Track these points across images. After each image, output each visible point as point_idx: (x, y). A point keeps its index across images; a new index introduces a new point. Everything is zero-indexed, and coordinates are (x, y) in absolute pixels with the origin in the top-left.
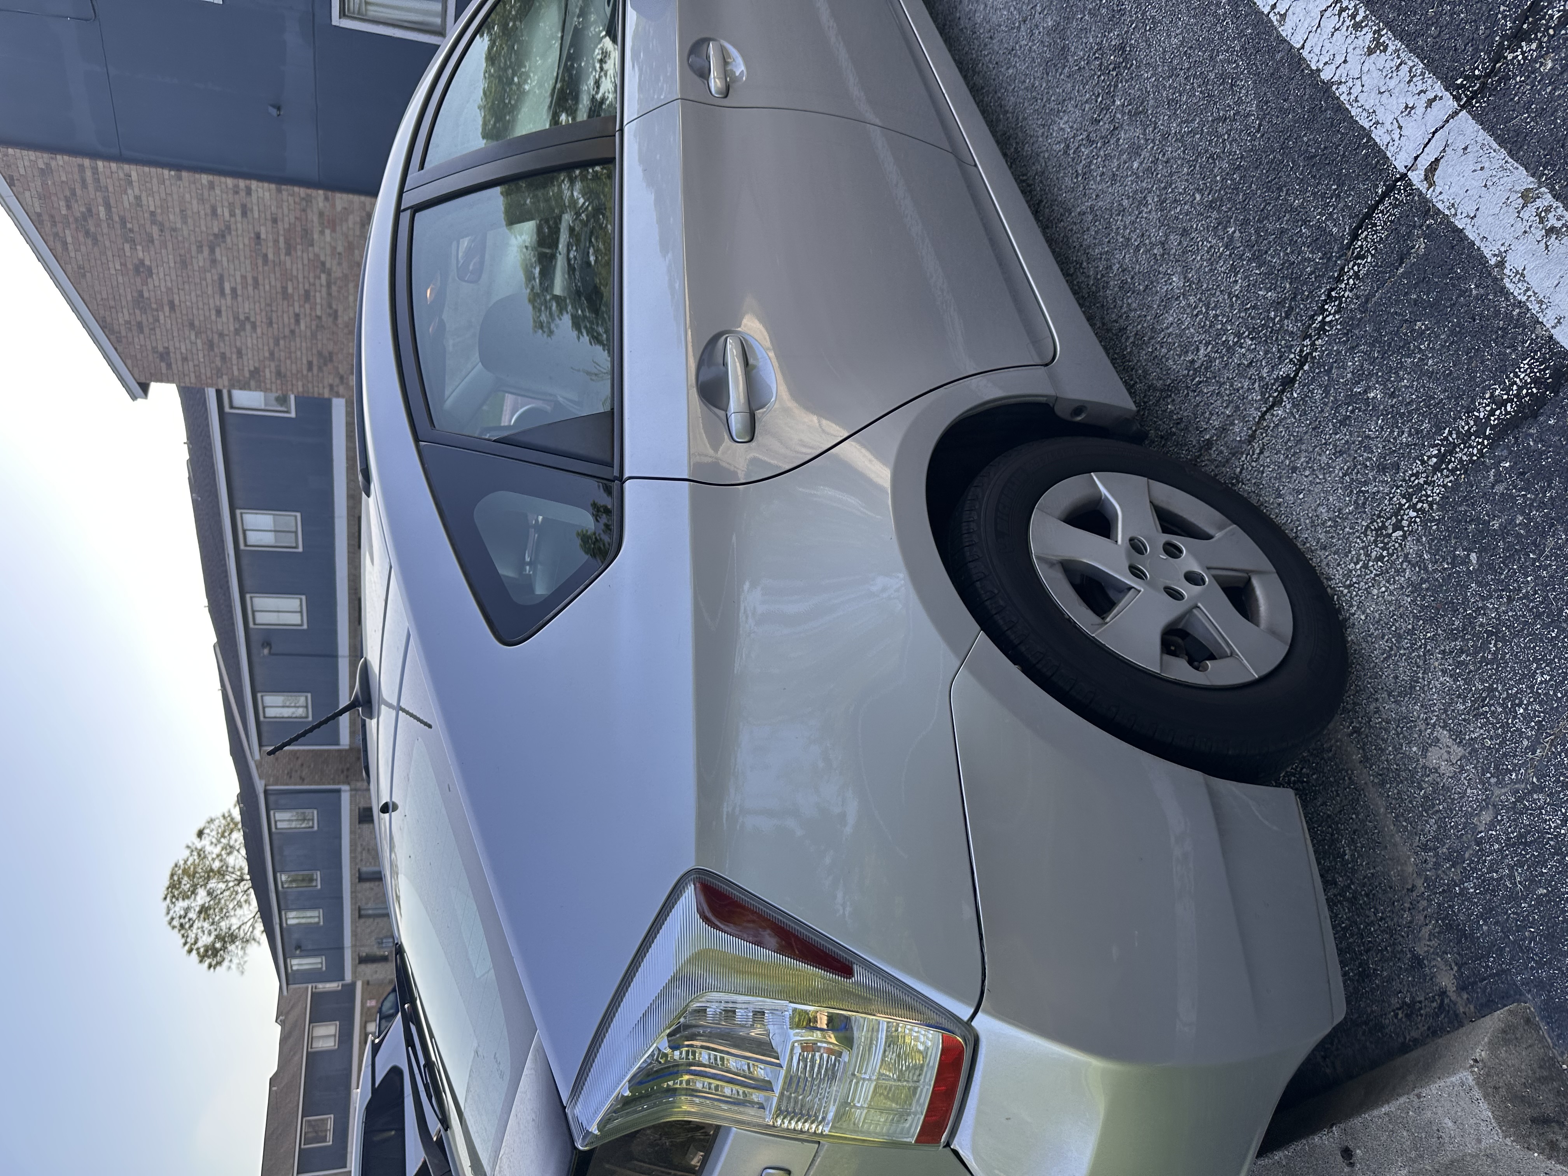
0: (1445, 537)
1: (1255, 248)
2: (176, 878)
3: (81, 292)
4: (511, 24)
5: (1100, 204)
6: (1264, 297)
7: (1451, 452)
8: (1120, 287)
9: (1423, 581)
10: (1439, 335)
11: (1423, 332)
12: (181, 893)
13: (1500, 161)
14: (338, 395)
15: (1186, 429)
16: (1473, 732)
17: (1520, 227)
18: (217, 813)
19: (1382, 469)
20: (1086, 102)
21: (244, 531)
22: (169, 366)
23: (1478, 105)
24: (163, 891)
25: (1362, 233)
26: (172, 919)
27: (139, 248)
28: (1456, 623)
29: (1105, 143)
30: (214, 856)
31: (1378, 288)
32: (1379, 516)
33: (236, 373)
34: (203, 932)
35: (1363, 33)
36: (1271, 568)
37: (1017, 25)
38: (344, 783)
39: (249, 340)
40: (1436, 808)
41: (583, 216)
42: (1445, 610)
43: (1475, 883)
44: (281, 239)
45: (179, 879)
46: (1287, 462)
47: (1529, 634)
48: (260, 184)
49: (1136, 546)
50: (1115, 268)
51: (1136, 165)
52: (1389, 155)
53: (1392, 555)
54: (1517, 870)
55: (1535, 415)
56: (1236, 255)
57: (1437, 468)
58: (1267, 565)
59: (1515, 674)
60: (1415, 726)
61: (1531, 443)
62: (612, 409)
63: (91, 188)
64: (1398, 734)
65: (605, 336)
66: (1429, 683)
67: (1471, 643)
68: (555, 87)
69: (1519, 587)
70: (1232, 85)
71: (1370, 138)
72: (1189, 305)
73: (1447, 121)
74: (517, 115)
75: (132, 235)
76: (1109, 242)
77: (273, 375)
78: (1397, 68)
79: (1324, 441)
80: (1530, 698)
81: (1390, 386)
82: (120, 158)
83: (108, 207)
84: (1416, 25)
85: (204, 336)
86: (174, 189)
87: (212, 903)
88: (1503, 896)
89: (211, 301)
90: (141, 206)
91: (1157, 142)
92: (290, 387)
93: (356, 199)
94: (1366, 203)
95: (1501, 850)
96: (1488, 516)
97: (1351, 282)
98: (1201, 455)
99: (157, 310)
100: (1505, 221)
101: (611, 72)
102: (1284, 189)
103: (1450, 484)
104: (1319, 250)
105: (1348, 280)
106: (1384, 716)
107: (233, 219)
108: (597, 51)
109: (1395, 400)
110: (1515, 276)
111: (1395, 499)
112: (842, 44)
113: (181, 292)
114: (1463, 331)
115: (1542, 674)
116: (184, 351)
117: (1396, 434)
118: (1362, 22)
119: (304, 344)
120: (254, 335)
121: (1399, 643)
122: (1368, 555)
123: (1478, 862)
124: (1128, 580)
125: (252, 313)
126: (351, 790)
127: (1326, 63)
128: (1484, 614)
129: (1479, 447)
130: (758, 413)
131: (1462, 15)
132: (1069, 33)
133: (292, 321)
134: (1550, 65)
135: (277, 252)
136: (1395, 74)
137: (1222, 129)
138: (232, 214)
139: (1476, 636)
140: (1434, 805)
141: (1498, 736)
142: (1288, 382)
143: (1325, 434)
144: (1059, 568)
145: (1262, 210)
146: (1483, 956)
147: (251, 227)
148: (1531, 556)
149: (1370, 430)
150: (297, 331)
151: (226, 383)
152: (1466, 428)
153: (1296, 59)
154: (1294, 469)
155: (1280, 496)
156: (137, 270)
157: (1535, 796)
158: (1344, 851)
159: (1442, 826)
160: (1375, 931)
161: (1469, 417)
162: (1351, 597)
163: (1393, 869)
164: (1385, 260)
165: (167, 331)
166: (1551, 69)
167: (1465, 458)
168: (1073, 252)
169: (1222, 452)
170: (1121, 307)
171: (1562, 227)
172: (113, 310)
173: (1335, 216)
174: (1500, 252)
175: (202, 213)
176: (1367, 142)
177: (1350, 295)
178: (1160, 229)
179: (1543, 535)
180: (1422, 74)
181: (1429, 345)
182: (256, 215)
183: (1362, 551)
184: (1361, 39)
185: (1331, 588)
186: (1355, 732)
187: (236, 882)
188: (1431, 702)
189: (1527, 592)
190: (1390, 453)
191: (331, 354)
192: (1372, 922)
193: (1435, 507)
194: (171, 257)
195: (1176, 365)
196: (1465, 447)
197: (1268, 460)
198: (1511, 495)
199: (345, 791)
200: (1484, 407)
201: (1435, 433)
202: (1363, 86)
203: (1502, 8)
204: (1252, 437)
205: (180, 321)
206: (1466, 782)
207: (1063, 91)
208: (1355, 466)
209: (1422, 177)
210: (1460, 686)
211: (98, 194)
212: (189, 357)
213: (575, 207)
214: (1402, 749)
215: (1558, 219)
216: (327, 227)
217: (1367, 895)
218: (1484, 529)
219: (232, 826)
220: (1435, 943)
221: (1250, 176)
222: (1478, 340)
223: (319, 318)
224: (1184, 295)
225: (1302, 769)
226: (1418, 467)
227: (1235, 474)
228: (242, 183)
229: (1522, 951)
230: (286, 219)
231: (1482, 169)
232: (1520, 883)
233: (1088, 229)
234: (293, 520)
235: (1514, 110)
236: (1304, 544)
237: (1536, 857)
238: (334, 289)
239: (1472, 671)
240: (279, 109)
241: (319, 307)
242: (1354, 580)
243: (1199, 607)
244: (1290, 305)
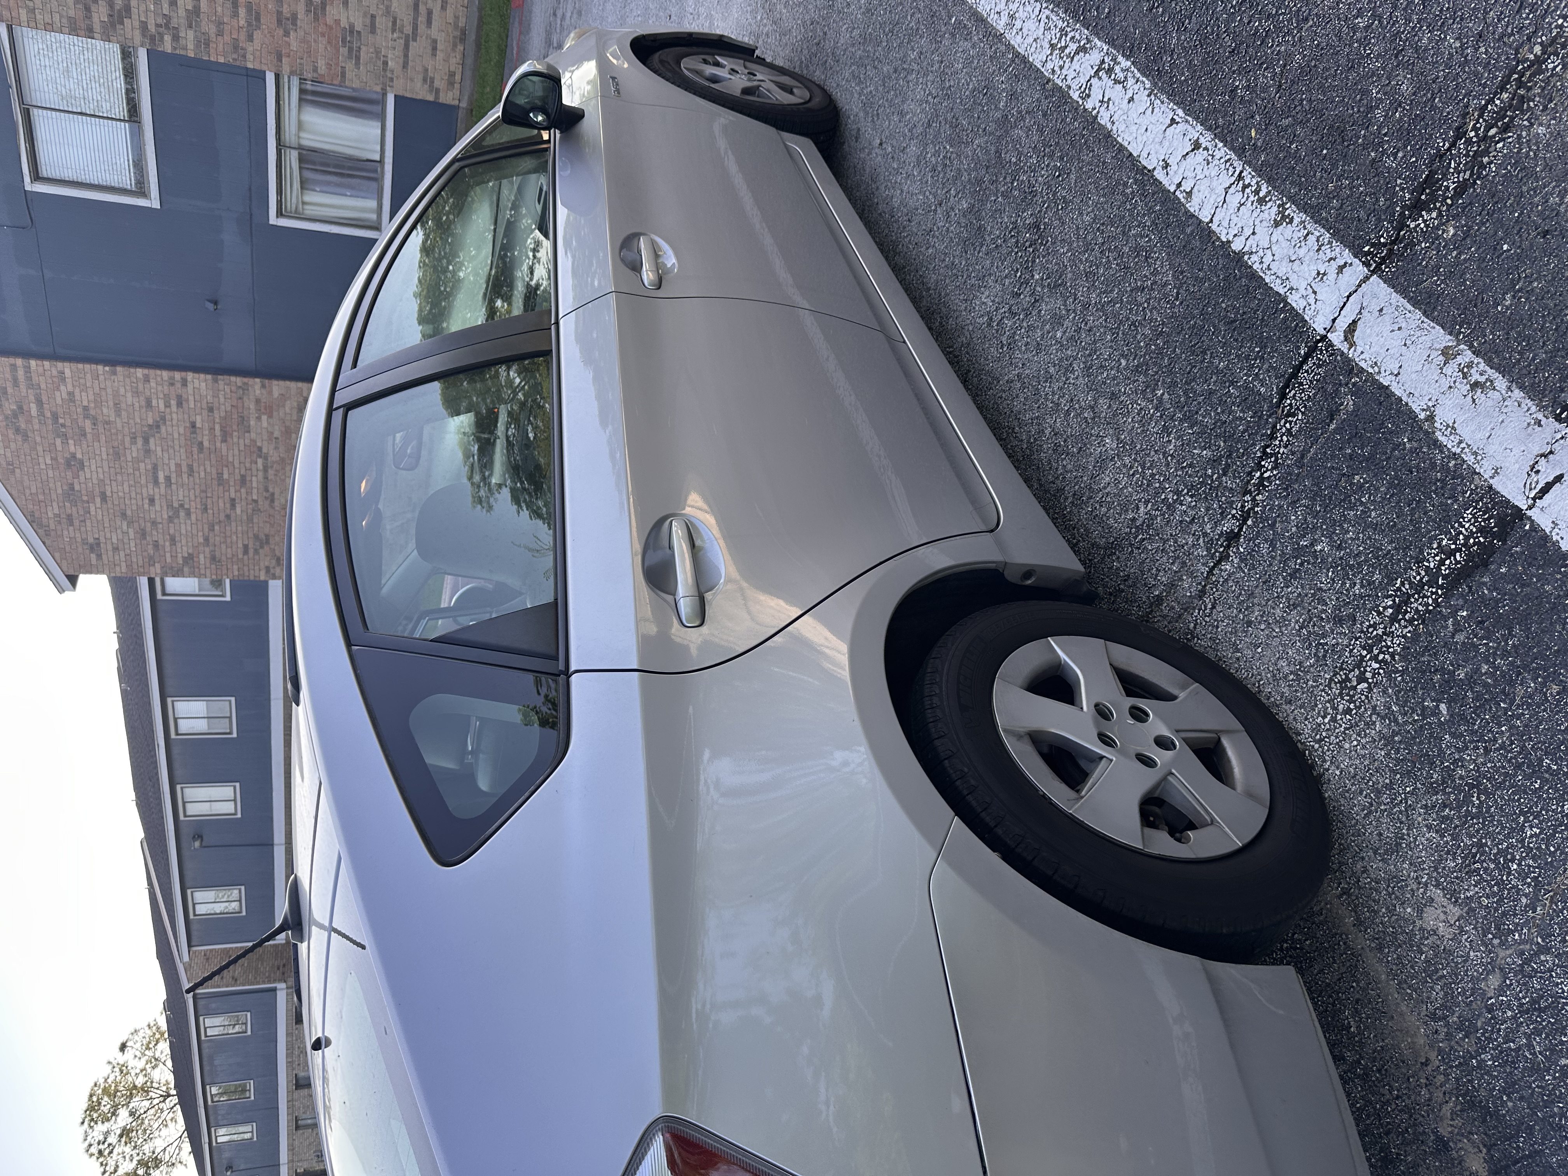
0: (1411, 688)
1: (1185, 409)
2: (95, 1099)
3: (9, 488)
4: (444, 218)
5: (1026, 372)
6: (1199, 455)
7: (1407, 602)
8: (1053, 450)
9: (1395, 733)
10: (1379, 488)
11: (1362, 485)
12: (100, 1115)
13: (1416, 321)
14: (274, 577)
15: (1134, 585)
16: (1468, 890)
17: (1445, 383)
18: (141, 1024)
19: (1339, 621)
20: (1006, 277)
21: (176, 720)
22: (99, 556)
23: (1387, 270)
24: (79, 1115)
25: (1290, 392)
26: (90, 1145)
27: (71, 442)
28: (1435, 776)
29: (1027, 315)
30: (138, 1071)
31: (1312, 444)
32: (1341, 669)
33: (169, 560)
34: (124, 1157)
35: (1268, 207)
36: (1240, 727)
37: (933, 208)
38: (280, 981)
39: (183, 526)
40: (1440, 973)
41: (520, 396)
42: (1421, 763)
43: (1492, 1054)
44: (217, 427)
45: (98, 1099)
46: (1241, 616)
47: (1511, 786)
48: (196, 375)
49: (1102, 712)
50: (1047, 432)
51: (1059, 335)
52: (1307, 318)
53: (1360, 708)
54: (1535, 1039)
55: (1486, 564)
56: (1167, 416)
57: (1393, 619)
58: (1236, 725)
59: (1503, 828)
60: (1407, 886)
61: (1486, 592)
62: (556, 599)
63: (23, 387)
64: (1390, 895)
65: (544, 509)
66: (1416, 839)
67: (1453, 797)
68: (490, 275)
69: (1494, 737)
70: (1147, 258)
71: (1286, 303)
72: (1125, 466)
73: (1359, 286)
74: (453, 301)
75: (64, 430)
76: (1039, 407)
77: (208, 561)
78: (1305, 237)
79: (1276, 595)
80: (1522, 852)
81: (1336, 538)
82: (54, 357)
83: (40, 403)
84: (1318, 198)
85: (136, 525)
86: (108, 383)
87: (134, 1124)
88: (1525, 1068)
89: (144, 490)
90: (74, 402)
91: (1079, 313)
92: (225, 571)
93: (293, 385)
94: (1291, 363)
95: (1514, 1017)
96: (1453, 665)
97: (1285, 438)
98: (1152, 611)
99: (88, 502)
100: (1429, 377)
101: (544, 259)
102: (1208, 353)
103: (1409, 635)
104: (1249, 409)
105: (1281, 437)
106: (1373, 876)
107: (168, 410)
108: (529, 241)
109: (1342, 552)
110: (1446, 430)
111: (1355, 651)
112: (766, 230)
113: (114, 484)
114: (1402, 483)
115: (1531, 827)
116: (115, 541)
117: (1348, 585)
118: (1266, 197)
119: (239, 528)
120: (188, 522)
121: (1378, 799)
122: (1335, 708)
123: (1492, 1032)
124: (1099, 749)
125: (187, 499)
126: (287, 988)
127: (1235, 236)
128: (1462, 766)
129: (1434, 597)
130: (708, 596)
131: (1361, 189)
132: (984, 213)
133: (228, 505)
134: (1452, 231)
135: (212, 440)
136: (1303, 243)
137: (1141, 298)
138: (168, 405)
139: (1458, 789)
140: (1437, 971)
141: (1494, 894)
142: (1233, 537)
143: (1277, 588)
144: (1027, 739)
145: (1189, 373)
146: (1512, 1137)
147: (186, 416)
148: (1502, 705)
149: (1322, 583)
150: (233, 515)
151: (159, 571)
152: (1418, 578)
153: (1205, 232)
154: (1249, 623)
155: (1238, 651)
156: (68, 464)
157: (1542, 958)
158: (1349, 1023)
159: (1448, 993)
160: (1393, 1110)
161: (1419, 567)
162: (1322, 752)
163: (1403, 1041)
164: (1315, 417)
165: (98, 522)
166: (1453, 235)
167: (1420, 608)
168: (1004, 418)
169: (1173, 608)
170: (1057, 469)
171: (1486, 382)
172: (43, 504)
173: (1261, 377)
174: (1428, 406)
175: (137, 405)
176: (1284, 306)
177: (1285, 451)
178: (1088, 394)
179: (1511, 683)
180: (1330, 243)
181: (1369, 497)
182: (192, 406)
183: (1328, 705)
184: (1266, 212)
185: (1302, 744)
186: (1344, 893)
187: (162, 1099)
188: (1420, 860)
189: (1504, 742)
190: (1345, 605)
191: (267, 536)
192: (1388, 1101)
193: (1397, 657)
194: (103, 449)
195: (1118, 523)
196: (1419, 597)
197: (1221, 614)
198: (1473, 644)
199: (282, 989)
200: (1434, 557)
201: (1387, 584)
202: (1274, 255)
203: (1399, 181)
204: (1202, 593)
205: (111, 511)
206: (1467, 944)
207: (983, 268)
208: (1311, 619)
209: (1342, 338)
210: (1447, 842)
211: (29, 391)
212: (121, 546)
213: (511, 386)
214: (1395, 910)
215: (1481, 374)
216: (264, 414)
217: (1379, 1071)
218: (1450, 680)
219: (158, 1036)
220: (1458, 1122)
221: (1173, 341)
222: (1417, 491)
223: (256, 501)
224: (1118, 455)
225: (1293, 935)
226: (1374, 618)
227: (1189, 629)
228: (178, 375)
229: (1553, 1129)
230: (223, 407)
231: (1400, 329)
232: (1540, 1053)
233: (1017, 396)
234: (226, 705)
235: (1423, 274)
236: (1268, 699)
237: (1553, 1024)
238: (271, 472)
239: (1458, 826)
240: (216, 303)
241: (255, 491)
242: (1324, 734)
243: (1173, 774)
244: (1226, 462)
